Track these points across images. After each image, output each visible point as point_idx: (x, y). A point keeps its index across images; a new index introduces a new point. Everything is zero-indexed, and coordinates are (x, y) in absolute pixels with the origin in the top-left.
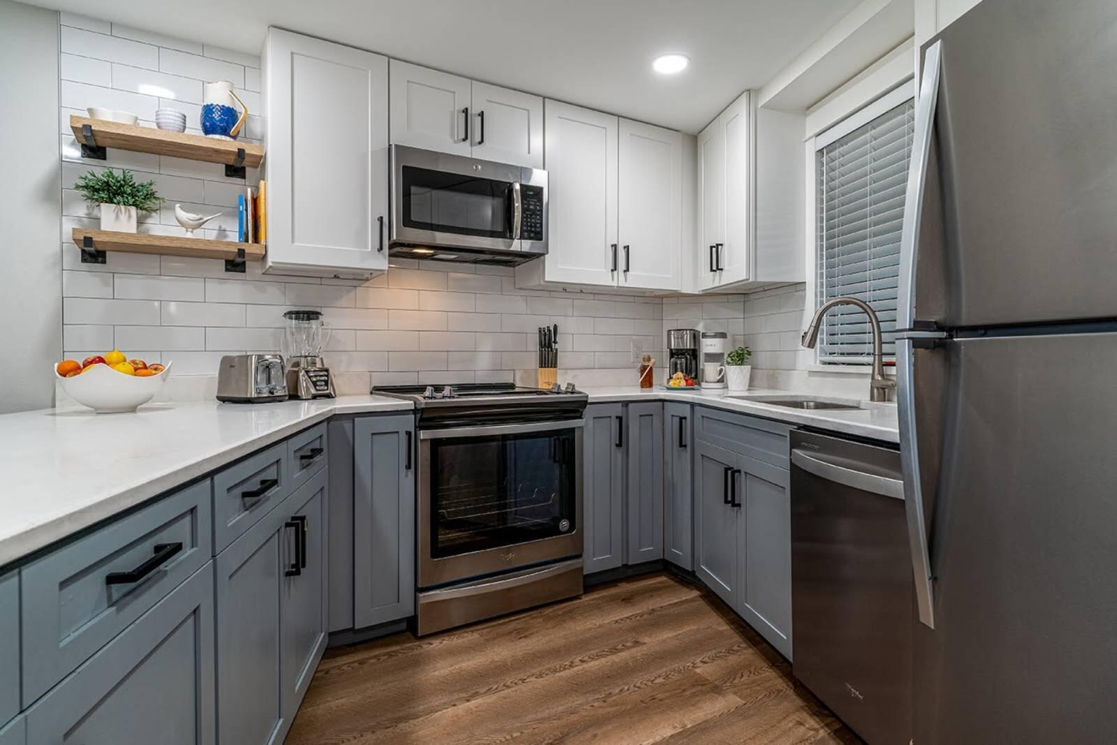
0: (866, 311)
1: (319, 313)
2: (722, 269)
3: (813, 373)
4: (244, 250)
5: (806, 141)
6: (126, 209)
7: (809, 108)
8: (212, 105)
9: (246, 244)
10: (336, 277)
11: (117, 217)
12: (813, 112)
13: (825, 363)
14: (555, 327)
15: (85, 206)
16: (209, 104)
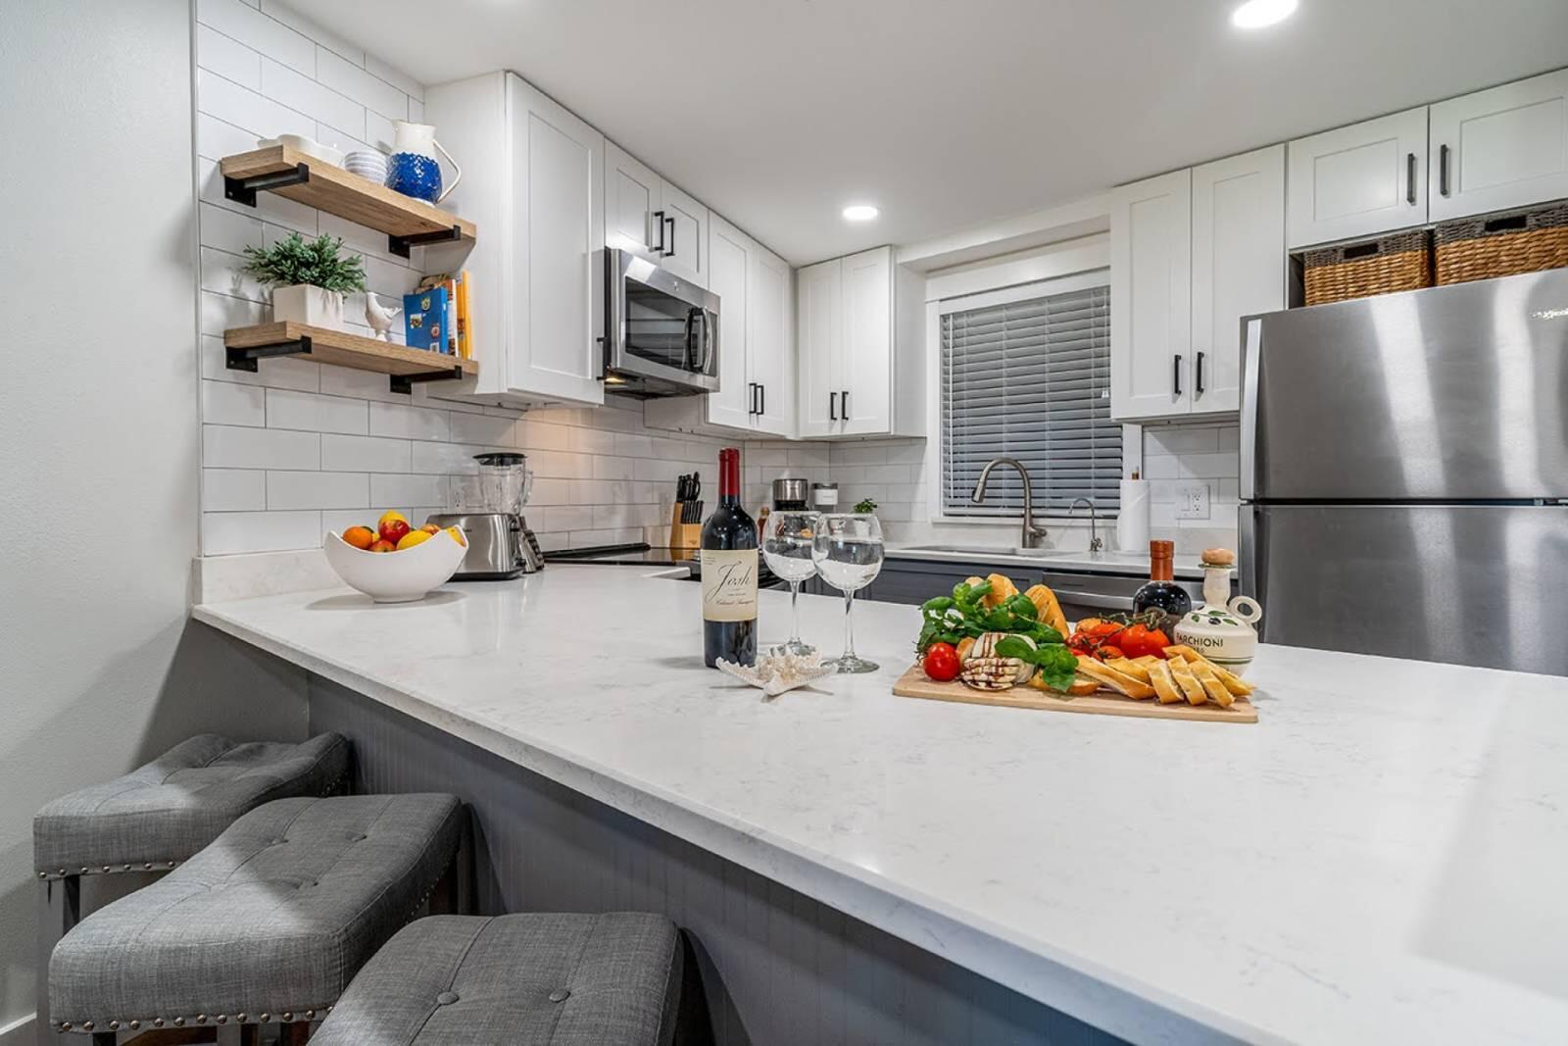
0: (1017, 469)
1: (522, 456)
2: (847, 419)
3: (936, 524)
4: (460, 368)
5: (927, 302)
6: (333, 296)
7: (930, 271)
8: (412, 155)
9: (451, 356)
10: (500, 405)
11: (325, 307)
12: (934, 277)
13: (946, 515)
14: (696, 475)
15: (230, 278)
16: (408, 153)
